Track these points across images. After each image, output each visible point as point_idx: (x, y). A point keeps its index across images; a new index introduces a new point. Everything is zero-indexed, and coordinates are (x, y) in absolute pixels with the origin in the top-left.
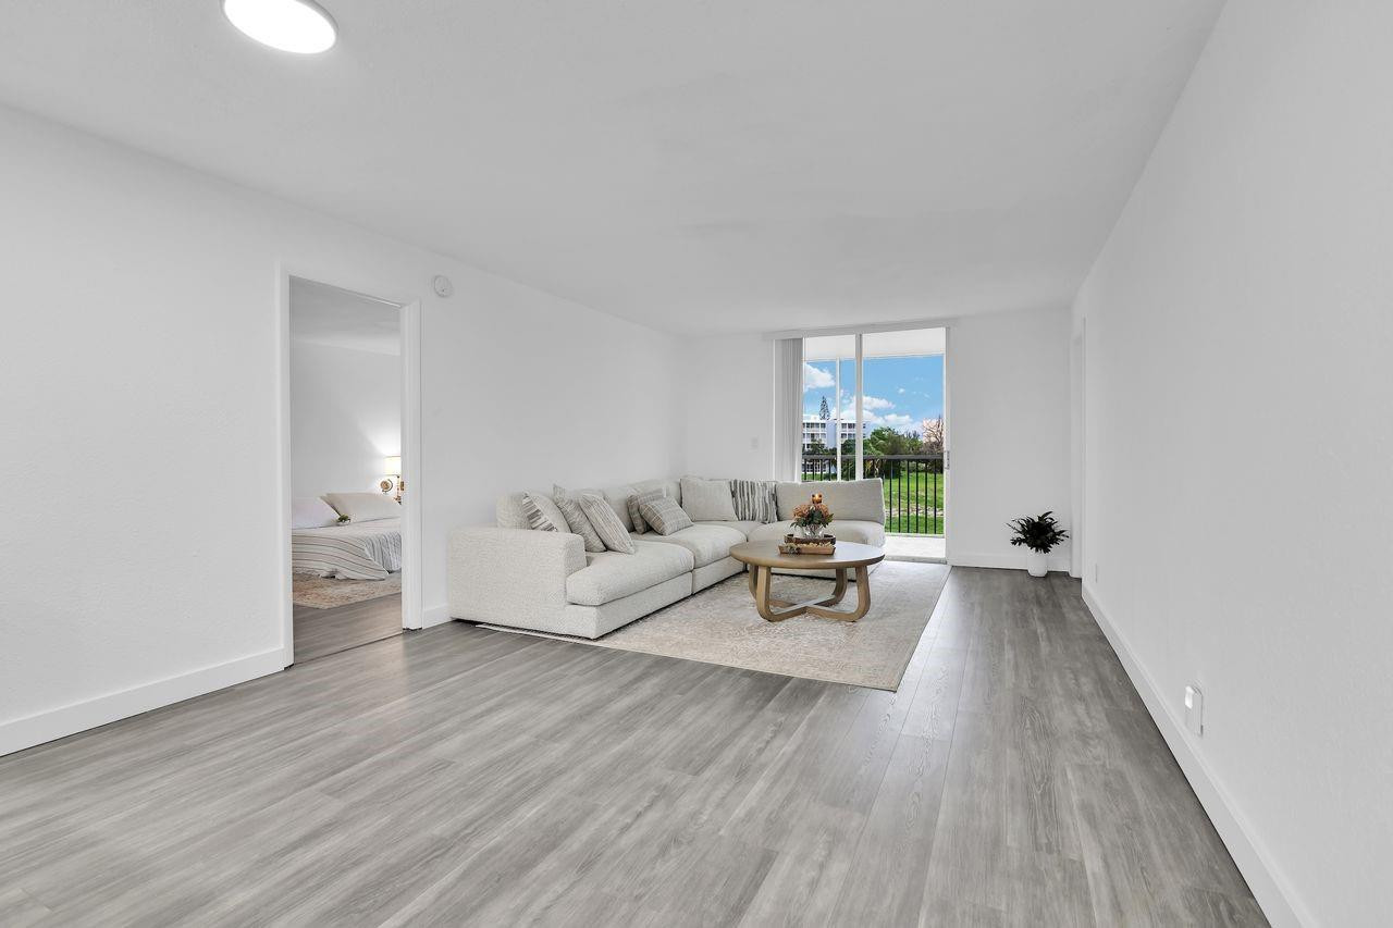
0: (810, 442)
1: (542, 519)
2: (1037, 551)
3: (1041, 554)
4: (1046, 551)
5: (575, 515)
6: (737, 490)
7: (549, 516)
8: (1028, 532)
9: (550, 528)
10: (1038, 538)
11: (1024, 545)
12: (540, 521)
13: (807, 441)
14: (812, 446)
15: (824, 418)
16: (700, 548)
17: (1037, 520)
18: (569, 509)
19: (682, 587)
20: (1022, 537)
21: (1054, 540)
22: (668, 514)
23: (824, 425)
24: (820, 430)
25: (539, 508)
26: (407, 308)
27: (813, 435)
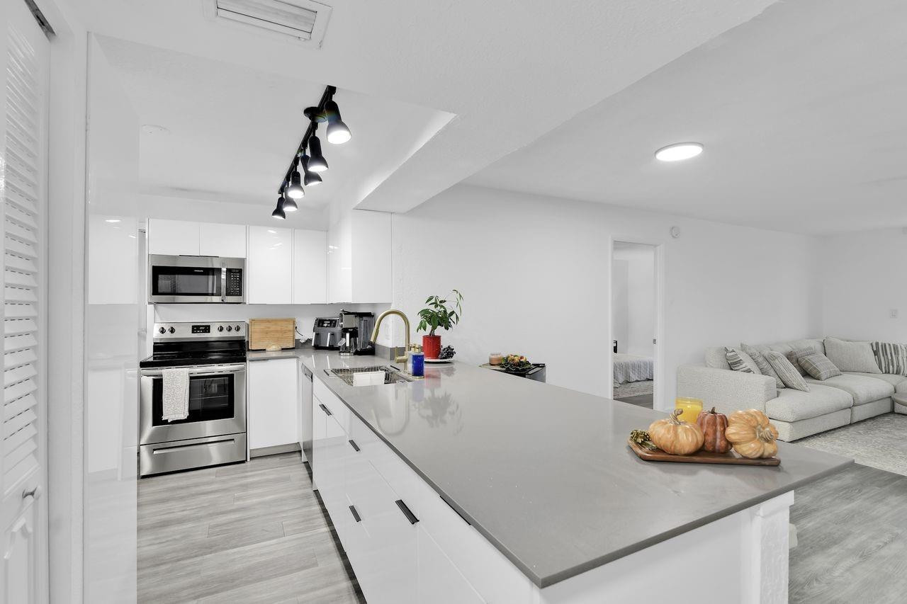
1: (744, 365)
5: (765, 364)
6: (878, 350)
7: (748, 363)
9: (749, 371)
12: (741, 366)
16: (857, 392)
18: (760, 359)
19: (844, 418)
22: (822, 364)
25: (741, 358)
26: (658, 247)
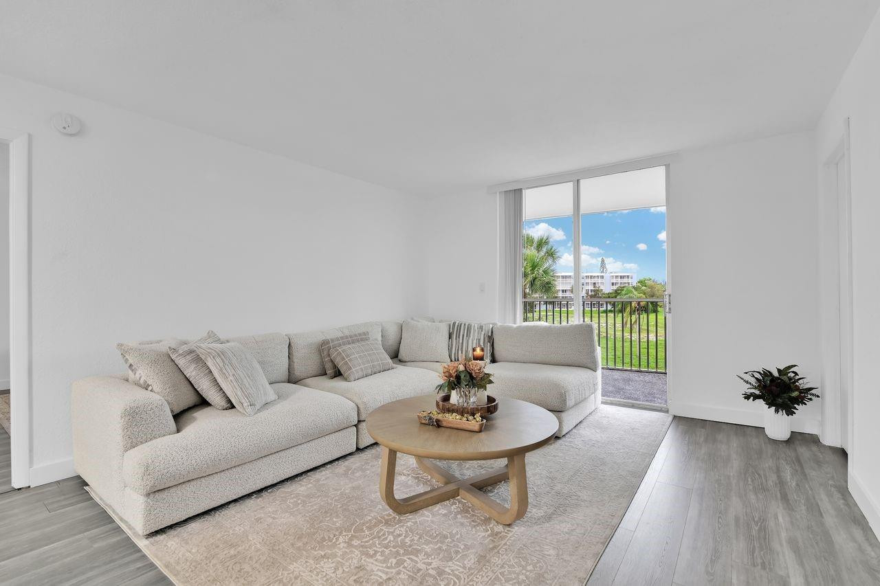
0: (593, 289)
2: (777, 411)
3: (782, 415)
4: (790, 412)
8: (765, 387)
10: (778, 396)
11: (761, 402)
13: (591, 287)
14: (594, 291)
15: (602, 272)
17: (776, 374)
20: (757, 392)
21: (800, 400)
23: (602, 277)
24: (600, 280)
27: (594, 283)
